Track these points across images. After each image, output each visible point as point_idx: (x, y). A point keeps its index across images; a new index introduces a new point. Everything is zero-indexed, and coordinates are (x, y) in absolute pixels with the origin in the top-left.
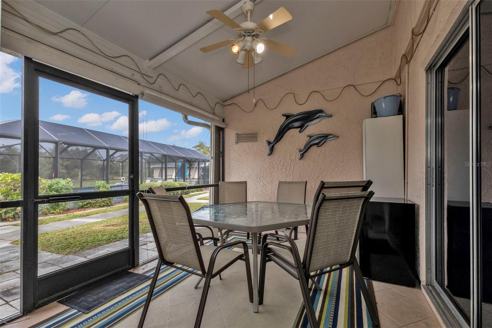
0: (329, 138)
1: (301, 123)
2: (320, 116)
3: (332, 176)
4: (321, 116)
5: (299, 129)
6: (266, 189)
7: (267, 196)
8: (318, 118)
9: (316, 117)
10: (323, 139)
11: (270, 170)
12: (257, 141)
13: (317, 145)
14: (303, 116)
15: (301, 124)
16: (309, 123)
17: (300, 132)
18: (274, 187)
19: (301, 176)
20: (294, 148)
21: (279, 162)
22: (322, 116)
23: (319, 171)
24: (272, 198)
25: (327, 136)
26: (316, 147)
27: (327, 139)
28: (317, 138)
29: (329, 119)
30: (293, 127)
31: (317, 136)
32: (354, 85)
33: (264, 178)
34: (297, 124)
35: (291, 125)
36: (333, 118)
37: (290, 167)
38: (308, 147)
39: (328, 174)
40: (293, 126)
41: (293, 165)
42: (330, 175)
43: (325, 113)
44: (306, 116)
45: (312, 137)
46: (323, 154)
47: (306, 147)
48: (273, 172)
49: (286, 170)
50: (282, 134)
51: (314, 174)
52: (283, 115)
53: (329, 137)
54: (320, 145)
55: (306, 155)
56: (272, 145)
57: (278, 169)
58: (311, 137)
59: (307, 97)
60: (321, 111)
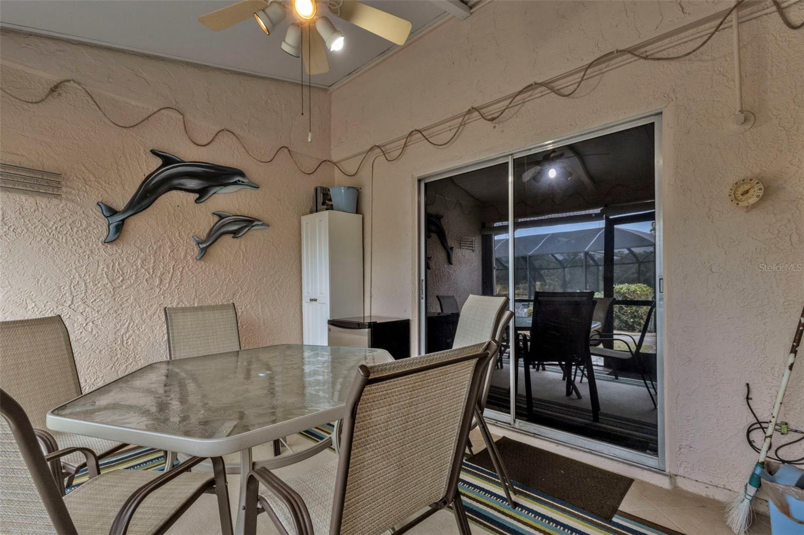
0: (255, 225)
1: (202, 184)
2: (239, 181)
3: (258, 291)
4: (240, 183)
5: (197, 196)
6: (94, 332)
7: (100, 351)
8: (235, 183)
9: (232, 181)
10: (245, 225)
11: (112, 281)
12: (57, 196)
13: (232, 235)
14: (205, 171)
15: (203, 186)
16: (218, 188)
17: (197, 201)
18: (124, 325)
19: (198, 293)
20: (183, 234)
21: (139, 261)
22: (242, 182)
23: (236, 283)
24: (120, 352)
25: (252, 222)
26: (231, 238)
27: (253, 226)
28: (234, 221)
29: (254, 192)
30: (183, 187)
31: (235, 217)
32: (290, 149)
33: (89, 302)
34: (192, 184)
35: (176, 182)
36: (258, 191)
37: (172, 275)
38: (215, 236)
39: (252, 288)
40: (182, 185)
41: (181, 270)
42: (255, 290)
43: (248, 179)
44: (212, 173)
45: (224, 218)
46: (242, 251)
47: (213, 235)
48: (122, 286)
49: (161, 281)
50: (153, 197)
51: (227, 289)
52: (153, 152)
53: (255, 223)
54: (241, 234)
55: (211, 250)
56: (118, 218)
57: (137, 278)
58: (221, 217)
59: (213, 136)
60: (241, 174)
